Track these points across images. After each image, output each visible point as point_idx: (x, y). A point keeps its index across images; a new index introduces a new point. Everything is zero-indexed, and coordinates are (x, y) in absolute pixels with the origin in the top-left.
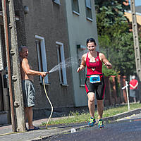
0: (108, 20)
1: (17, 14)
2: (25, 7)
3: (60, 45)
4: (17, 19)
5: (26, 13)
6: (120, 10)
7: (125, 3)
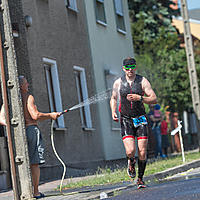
0: (149, 32)
1: (15, 28)
2: (27, 16)
3: (79, 72)
4: (16, 35)
5: (28, 26)
6: (165, 16)
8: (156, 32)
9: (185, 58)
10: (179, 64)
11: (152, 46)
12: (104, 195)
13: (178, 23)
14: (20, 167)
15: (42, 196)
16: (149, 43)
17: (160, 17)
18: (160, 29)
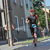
0: (37, 11)
1: (9, 9)
2: (12, 7)
3: (22, 19)
4: (9, 11)
5: (12, 9)
6: (41, 8)
7: (42, 6)
8: (39, 11)
9: (45, 17)
10: (44, 18)
11: (38, 14)
12: (27, 45)
13: (44, 9)
14: (10, 39)
15: (14, 45)
16: (37, 13)
17: (40, 8)
18: (40, 10)
